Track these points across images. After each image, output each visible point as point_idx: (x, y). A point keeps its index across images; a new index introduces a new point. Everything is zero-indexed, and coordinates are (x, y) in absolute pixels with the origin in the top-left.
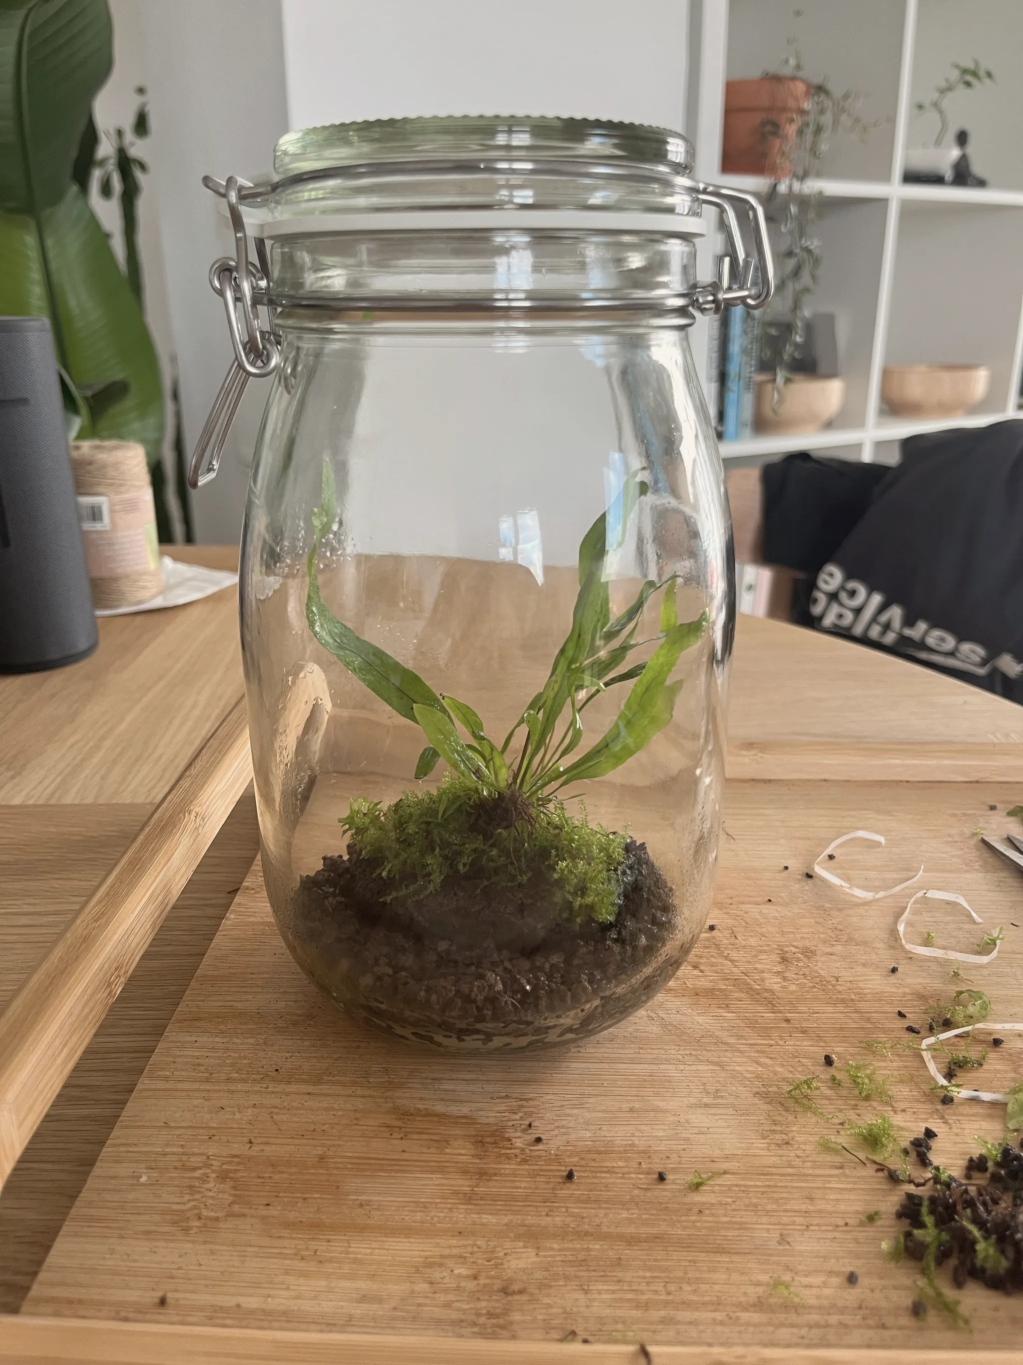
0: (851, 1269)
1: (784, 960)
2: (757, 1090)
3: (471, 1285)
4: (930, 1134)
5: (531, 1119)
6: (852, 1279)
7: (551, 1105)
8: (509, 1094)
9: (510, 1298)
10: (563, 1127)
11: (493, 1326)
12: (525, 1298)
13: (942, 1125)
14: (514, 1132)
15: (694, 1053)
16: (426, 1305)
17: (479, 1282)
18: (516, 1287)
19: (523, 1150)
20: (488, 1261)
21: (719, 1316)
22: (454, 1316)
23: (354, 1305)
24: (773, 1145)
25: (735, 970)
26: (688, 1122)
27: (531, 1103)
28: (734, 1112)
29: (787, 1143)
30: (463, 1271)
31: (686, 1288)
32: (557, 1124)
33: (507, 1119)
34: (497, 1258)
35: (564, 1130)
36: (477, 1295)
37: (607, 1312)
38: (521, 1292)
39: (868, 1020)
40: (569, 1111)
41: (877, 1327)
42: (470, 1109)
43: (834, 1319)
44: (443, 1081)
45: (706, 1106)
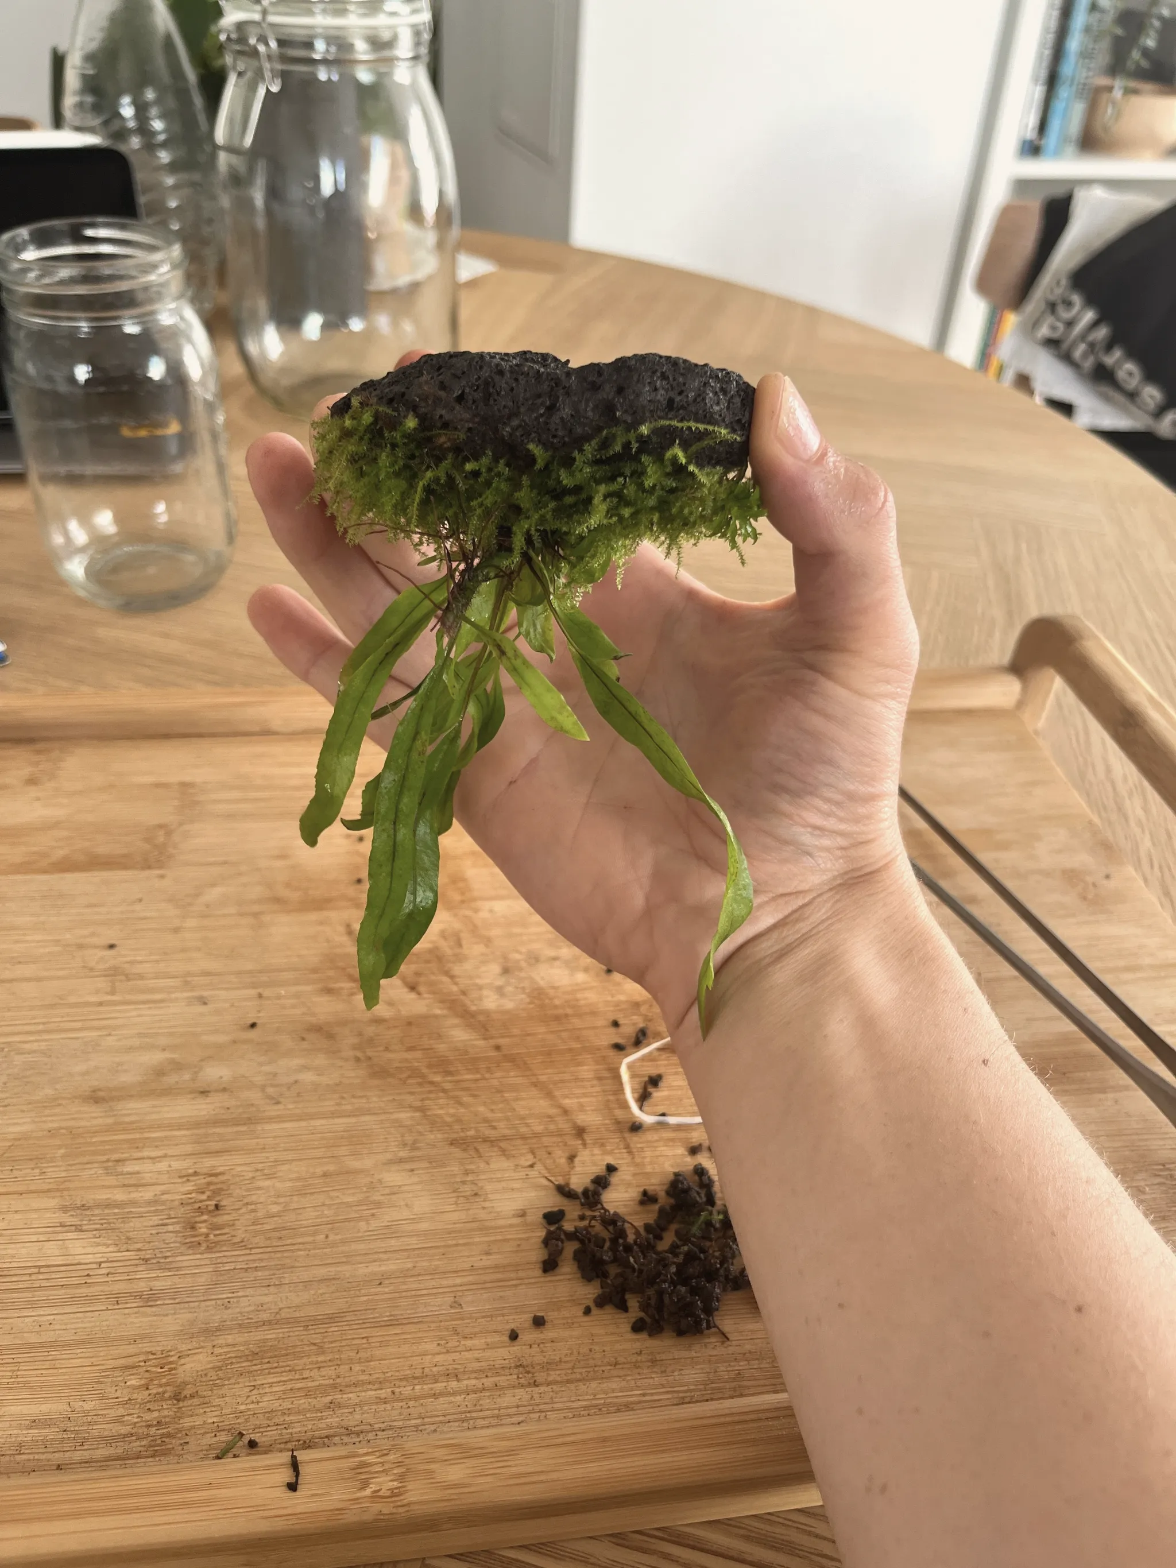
0: (512, 1326)
1: (506, 971)
2: (455, 1136)
3: (142, 1396)
4: (611, 1169)
5: (218, 1198)
6: (514, 1336)
7: (242, 1178)
8: (198, 1170)
9: (181, 1404)
10: (251, 1204)
11: (162, 1436)
12: (196, 1401)
13: (626, 1155)
14: (199, 1216)
15: (397, 1098)
16: (96, 1423)
17: (151, 1392)
18: (187, 1392)
19: (207, 1235)
20: (161, 1368)
21: (384, 1393)
22: (124, 1430)
23: (24, 1432)
24: (462, 1199)
25: (455, 988)
26: (380, 1181)
27: (221, 1178)
28: (428, 1165)
29: (476, 1194)
30: (133, 1382)
31: (357, 1368)
32: (246, 1201)
33: (193, 1201)
34: (171, 1363)
35: (253, 1207)
36: (148, 1406)
37: (276, 1405)
38: (192, 1396)
39: (578, 1039)
40: (261, 1184)
41: (529, 1385)
42: (153, 1194)
43: (489, 1382)
44: (127, 1163)
45: (401, 1161)
